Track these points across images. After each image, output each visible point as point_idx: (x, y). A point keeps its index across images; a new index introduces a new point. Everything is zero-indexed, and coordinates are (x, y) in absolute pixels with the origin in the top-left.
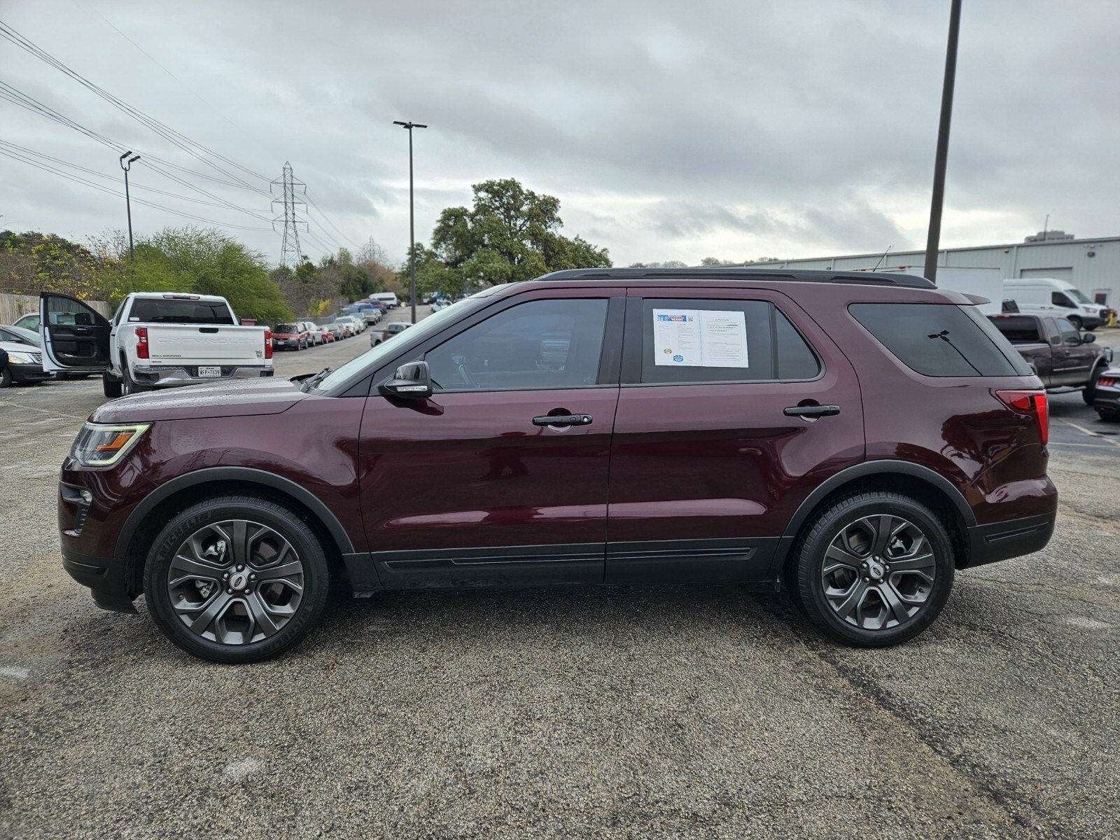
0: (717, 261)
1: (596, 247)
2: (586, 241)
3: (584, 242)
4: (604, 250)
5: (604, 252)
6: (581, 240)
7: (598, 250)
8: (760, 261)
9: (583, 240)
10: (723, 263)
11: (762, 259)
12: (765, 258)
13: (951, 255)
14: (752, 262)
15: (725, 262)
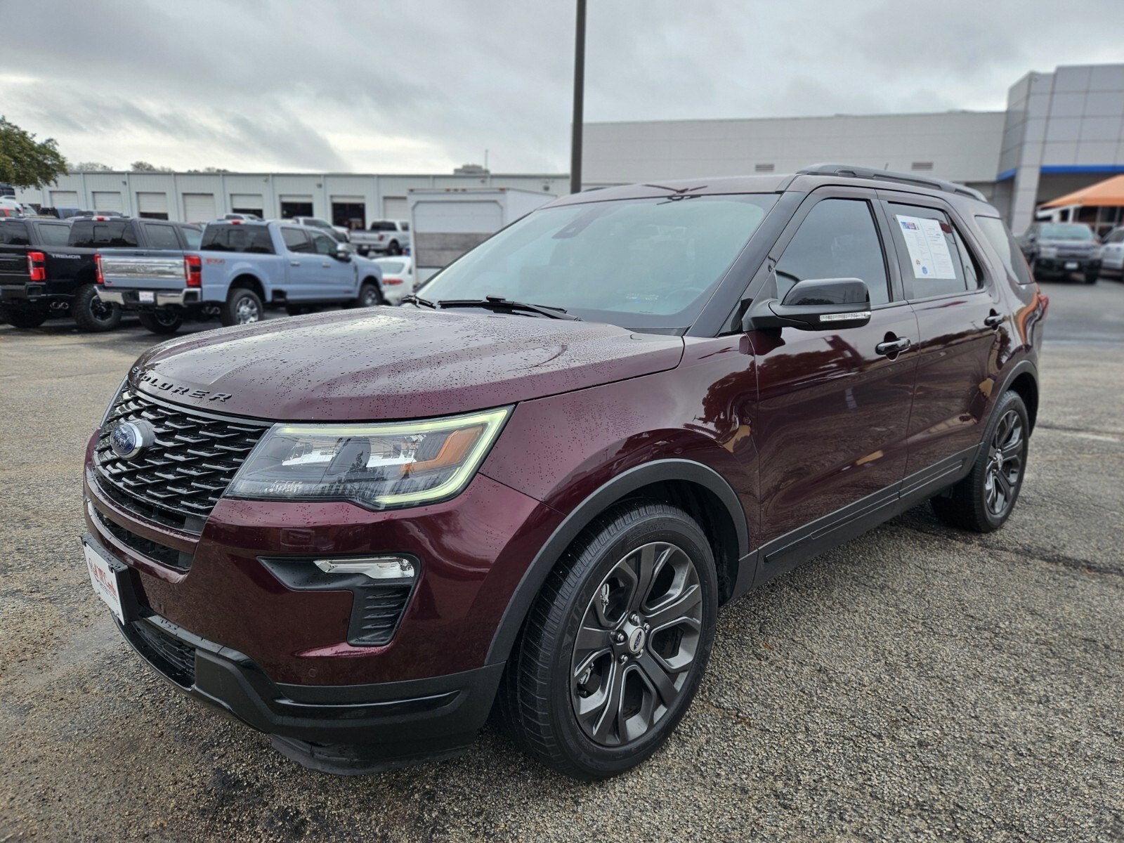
0: (151, 166)
1: (34, 135)
2: (19, 126)
3: (16, 127)
4: (50, 140)
5: (51, 144)
6: (9, 124)
7: (38, 140)
8: (207, 171)
9: (14, 124)
10: (160, 169)
11: (209, 169)
12: (213, 168)
13: (382, 180)
14: (195, 171)
15: (163, 168)
